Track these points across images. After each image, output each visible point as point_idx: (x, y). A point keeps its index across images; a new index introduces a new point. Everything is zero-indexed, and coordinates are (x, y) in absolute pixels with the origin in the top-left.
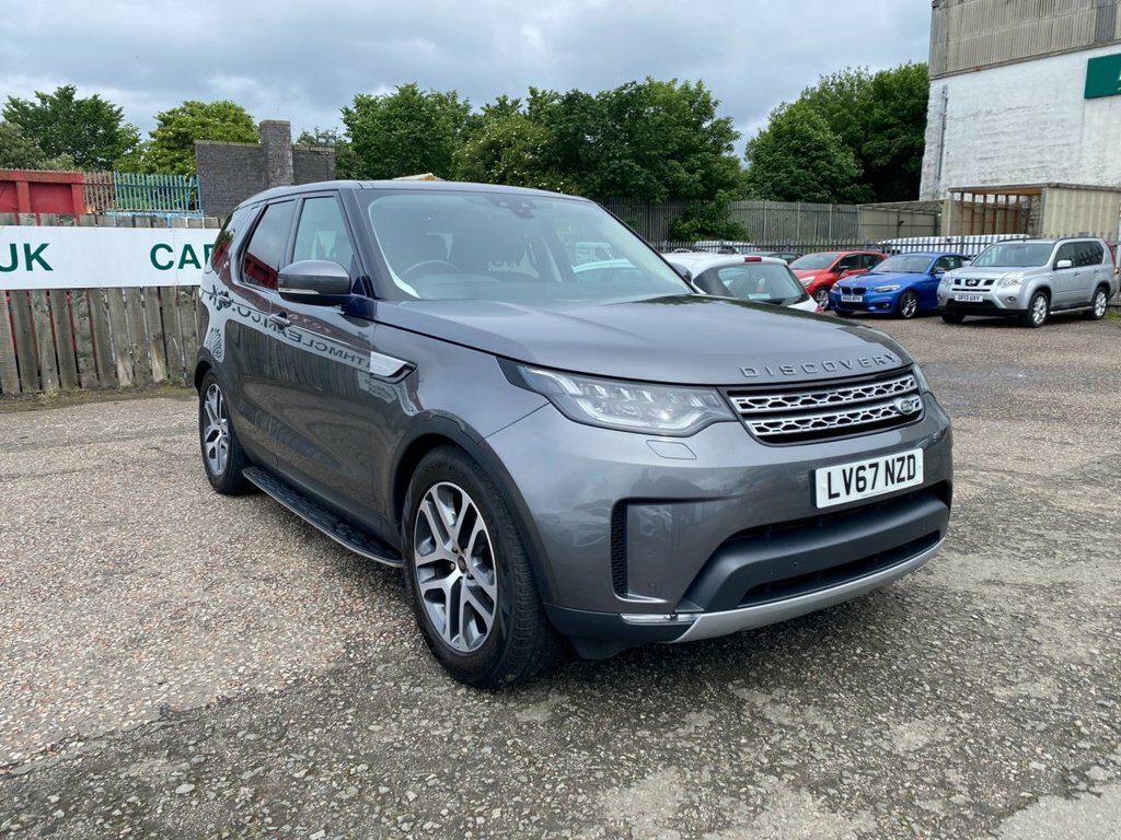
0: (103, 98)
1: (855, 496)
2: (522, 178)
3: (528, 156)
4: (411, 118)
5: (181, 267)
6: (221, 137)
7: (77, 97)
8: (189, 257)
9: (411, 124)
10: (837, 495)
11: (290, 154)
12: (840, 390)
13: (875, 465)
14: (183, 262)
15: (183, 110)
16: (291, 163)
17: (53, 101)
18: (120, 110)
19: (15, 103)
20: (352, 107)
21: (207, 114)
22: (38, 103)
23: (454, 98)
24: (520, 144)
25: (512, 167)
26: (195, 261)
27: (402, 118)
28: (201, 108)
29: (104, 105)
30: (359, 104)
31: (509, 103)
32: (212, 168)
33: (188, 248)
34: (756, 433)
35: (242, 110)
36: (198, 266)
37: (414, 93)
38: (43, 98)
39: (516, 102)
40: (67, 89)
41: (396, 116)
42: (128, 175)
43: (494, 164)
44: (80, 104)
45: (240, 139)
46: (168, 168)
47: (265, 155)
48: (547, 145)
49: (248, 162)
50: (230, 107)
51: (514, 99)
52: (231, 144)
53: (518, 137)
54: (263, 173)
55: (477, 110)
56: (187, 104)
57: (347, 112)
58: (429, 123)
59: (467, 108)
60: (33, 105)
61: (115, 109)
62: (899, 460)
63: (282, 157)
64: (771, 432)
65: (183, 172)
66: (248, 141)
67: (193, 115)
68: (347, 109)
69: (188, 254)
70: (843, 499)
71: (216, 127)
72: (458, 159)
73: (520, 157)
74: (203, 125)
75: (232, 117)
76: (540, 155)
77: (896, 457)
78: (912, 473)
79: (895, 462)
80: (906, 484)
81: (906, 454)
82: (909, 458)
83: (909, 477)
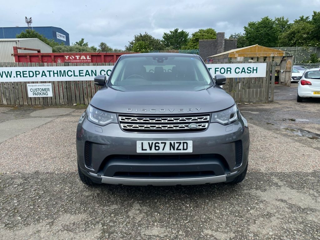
0: (184, 31)
1: (153, 151)
2: (302, 43)
3: (305, 36)
4: (265, 27)
6: (207, 38)
7: (179, 31)
9: (265, 29)
10: (146, 150)
11: (224, 41)
12: (162, 118)
13: (164, 143)
15: (199, 32)
16: (224, 44)
17: (173, 33)
18: (188, 33)
19: (165, 34)
20: (247, 26)
21: (204, 32)
22: (170, 33)
23: (283, 19)
24: (303, 32)
25: (299, 40)
27: (262, 27)
28: (203, 31)
29: (185, 32)
30: (250, 25)
31: (304, 18)
32: (203, 47)
34: (123, 127)
35: (214, 30)
37: (267, 19)
38: (171, 32)
39: (307, 18)
40: (176, 29)
41: (261, 27)
42: (183, 50)
43: (292, 39)
44: (179, 32)
45: (212, 38)
46: (192, 48)
47: (217, 42)
48: (314, 31)
49: (212, 44)
50: (211, 30)
51: (307, 16)
52: (208, 40)
53: (302, 29)
54: (216, 47)
55: (291, 22)
56: (200, 30)
57: (245, 28)
58: (271, 28)
59: (288, 21)
60: (169, 34)
61: (187, 33)
63: (222, 43)
64: (128, 128)
65: (196, 49)
66: (214, 39)
67: (201, 33)
68: (245, 27)
70: (148, 151)
71: (206, 36)
72: (280, 39)
73: (302, 36)
74: (203, 35)
75: (210, 32)
76: (310, 35)
77: (176, 142)
78: (185, 148)
79: (175, 143)
80: (182, 151)
81: (182, 142)
82: (184, 143)
83: (184, 149)
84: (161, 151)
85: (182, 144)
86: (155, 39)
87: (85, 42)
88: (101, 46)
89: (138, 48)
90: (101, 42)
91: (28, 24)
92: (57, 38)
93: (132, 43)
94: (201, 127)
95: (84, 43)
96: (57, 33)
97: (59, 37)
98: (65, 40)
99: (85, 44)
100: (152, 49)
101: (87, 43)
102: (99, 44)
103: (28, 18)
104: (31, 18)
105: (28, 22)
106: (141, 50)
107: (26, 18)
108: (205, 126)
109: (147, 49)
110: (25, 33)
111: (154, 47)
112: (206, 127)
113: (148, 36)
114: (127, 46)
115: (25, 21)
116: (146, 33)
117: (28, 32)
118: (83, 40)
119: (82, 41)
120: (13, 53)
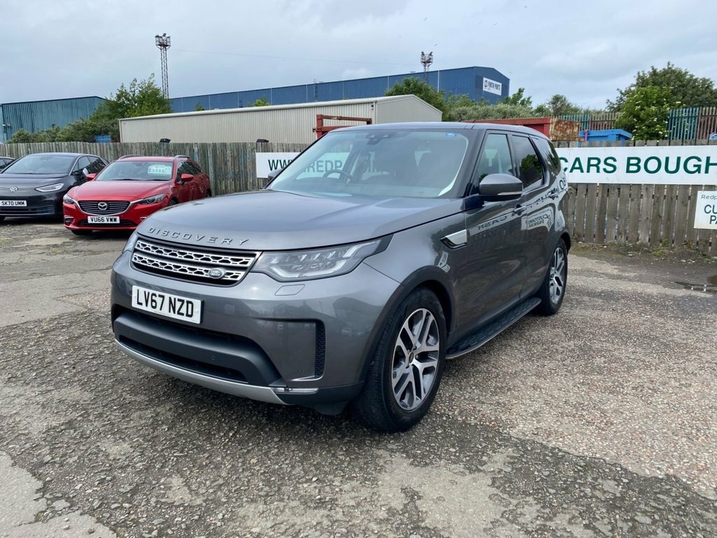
1: (150, 309)
5: (571, 171)
8: (577, 165)
10: (141, 304)
13: (163, 297)
14: (573, 168)
26: (580, 168)
33: (577, 159)
34: (133, 260)
36: (582, 171)
62: (179, 300)
69: (577, 163)
77: (177, 297)
78: (190, 313)
79: (177, 300)
80: (184, 318)
81: (186, 299)
82: (188, 302)
83: (187, 315)
84: (157, 311)
85: (185, 304)
86: (696, 79)
87: (525, 96)
88: (553, 103)
89: (638, 105)
90: (554, 95)
91: (425, 66)
92: (484, 89)
93: (627, 93)
94: (229, 278)
95: (522, 99)
96: (485, 79)
97: (488, 87)
98: (499, 92)
99: (524, 100)
100: (679, 105)
101: (529, 98)
102: (550, 99)
103: (427, 53)
104: (431, 54)
105: (424, 62)
106: (646, 108)
107: (423, 54)
108: (236, 277)
109: (663, 105)
110: (402, 85)
111: (687, 98)
112: (238, 279)
113: (674, 72)
114: (614, 100)
115: (420, 60)
116: (669, 64)
117: (408, 84)
118: (521, 91)
119: (519, 94)
120: (315, 126)
